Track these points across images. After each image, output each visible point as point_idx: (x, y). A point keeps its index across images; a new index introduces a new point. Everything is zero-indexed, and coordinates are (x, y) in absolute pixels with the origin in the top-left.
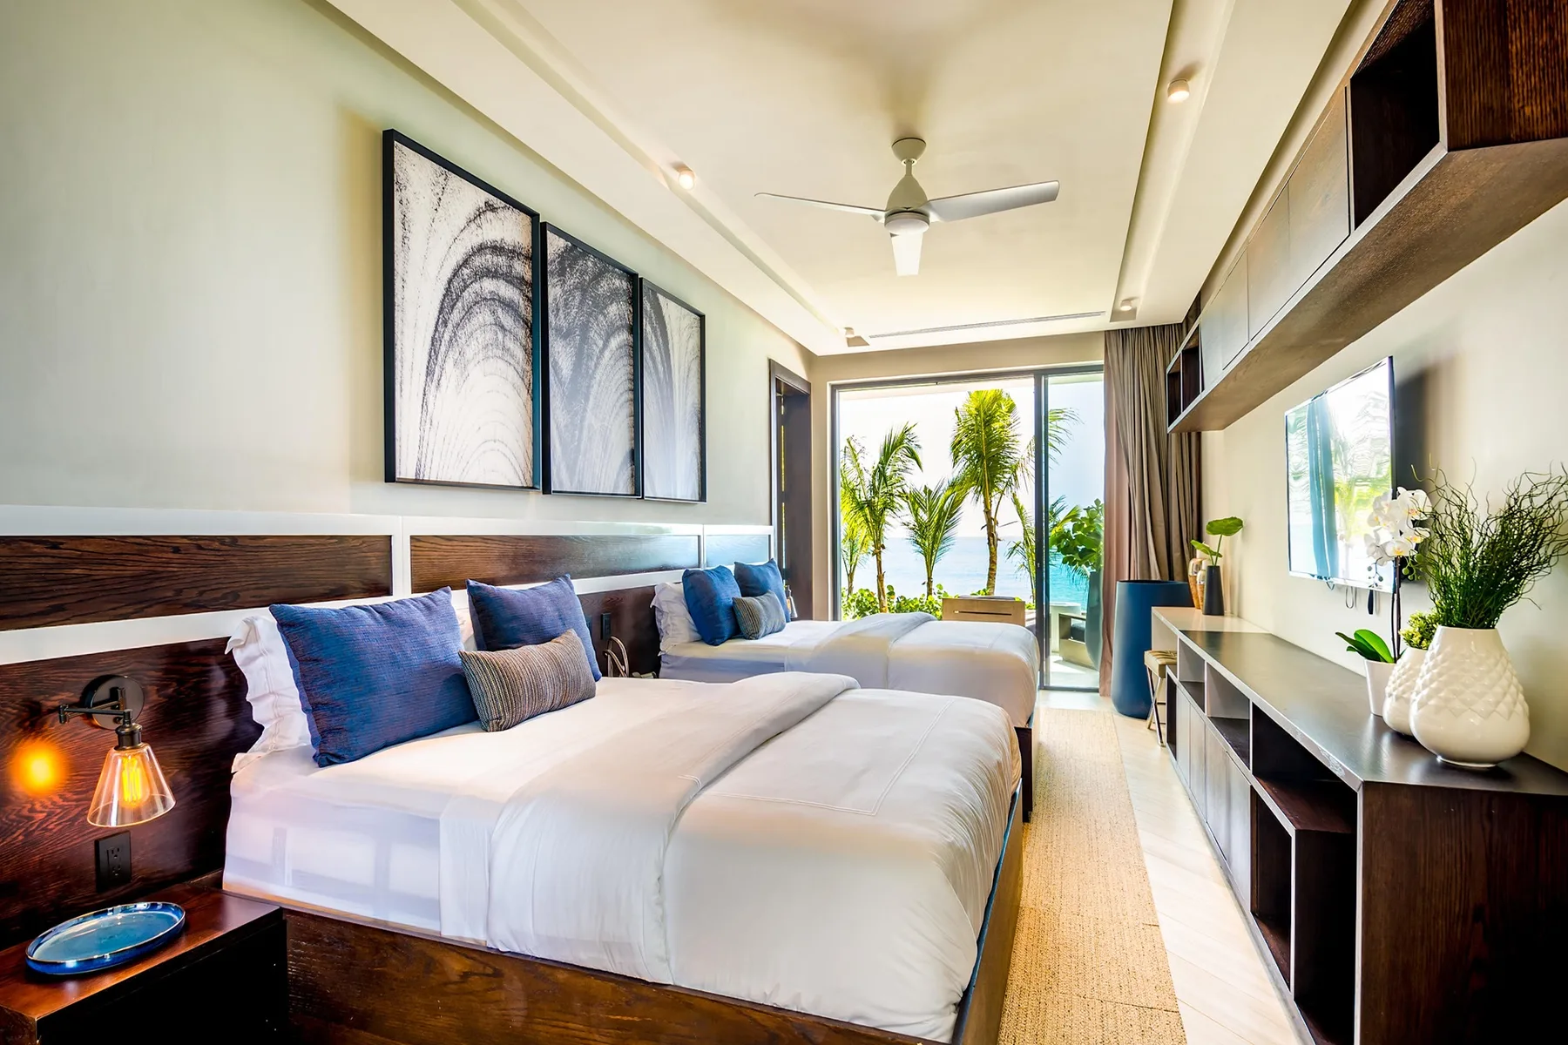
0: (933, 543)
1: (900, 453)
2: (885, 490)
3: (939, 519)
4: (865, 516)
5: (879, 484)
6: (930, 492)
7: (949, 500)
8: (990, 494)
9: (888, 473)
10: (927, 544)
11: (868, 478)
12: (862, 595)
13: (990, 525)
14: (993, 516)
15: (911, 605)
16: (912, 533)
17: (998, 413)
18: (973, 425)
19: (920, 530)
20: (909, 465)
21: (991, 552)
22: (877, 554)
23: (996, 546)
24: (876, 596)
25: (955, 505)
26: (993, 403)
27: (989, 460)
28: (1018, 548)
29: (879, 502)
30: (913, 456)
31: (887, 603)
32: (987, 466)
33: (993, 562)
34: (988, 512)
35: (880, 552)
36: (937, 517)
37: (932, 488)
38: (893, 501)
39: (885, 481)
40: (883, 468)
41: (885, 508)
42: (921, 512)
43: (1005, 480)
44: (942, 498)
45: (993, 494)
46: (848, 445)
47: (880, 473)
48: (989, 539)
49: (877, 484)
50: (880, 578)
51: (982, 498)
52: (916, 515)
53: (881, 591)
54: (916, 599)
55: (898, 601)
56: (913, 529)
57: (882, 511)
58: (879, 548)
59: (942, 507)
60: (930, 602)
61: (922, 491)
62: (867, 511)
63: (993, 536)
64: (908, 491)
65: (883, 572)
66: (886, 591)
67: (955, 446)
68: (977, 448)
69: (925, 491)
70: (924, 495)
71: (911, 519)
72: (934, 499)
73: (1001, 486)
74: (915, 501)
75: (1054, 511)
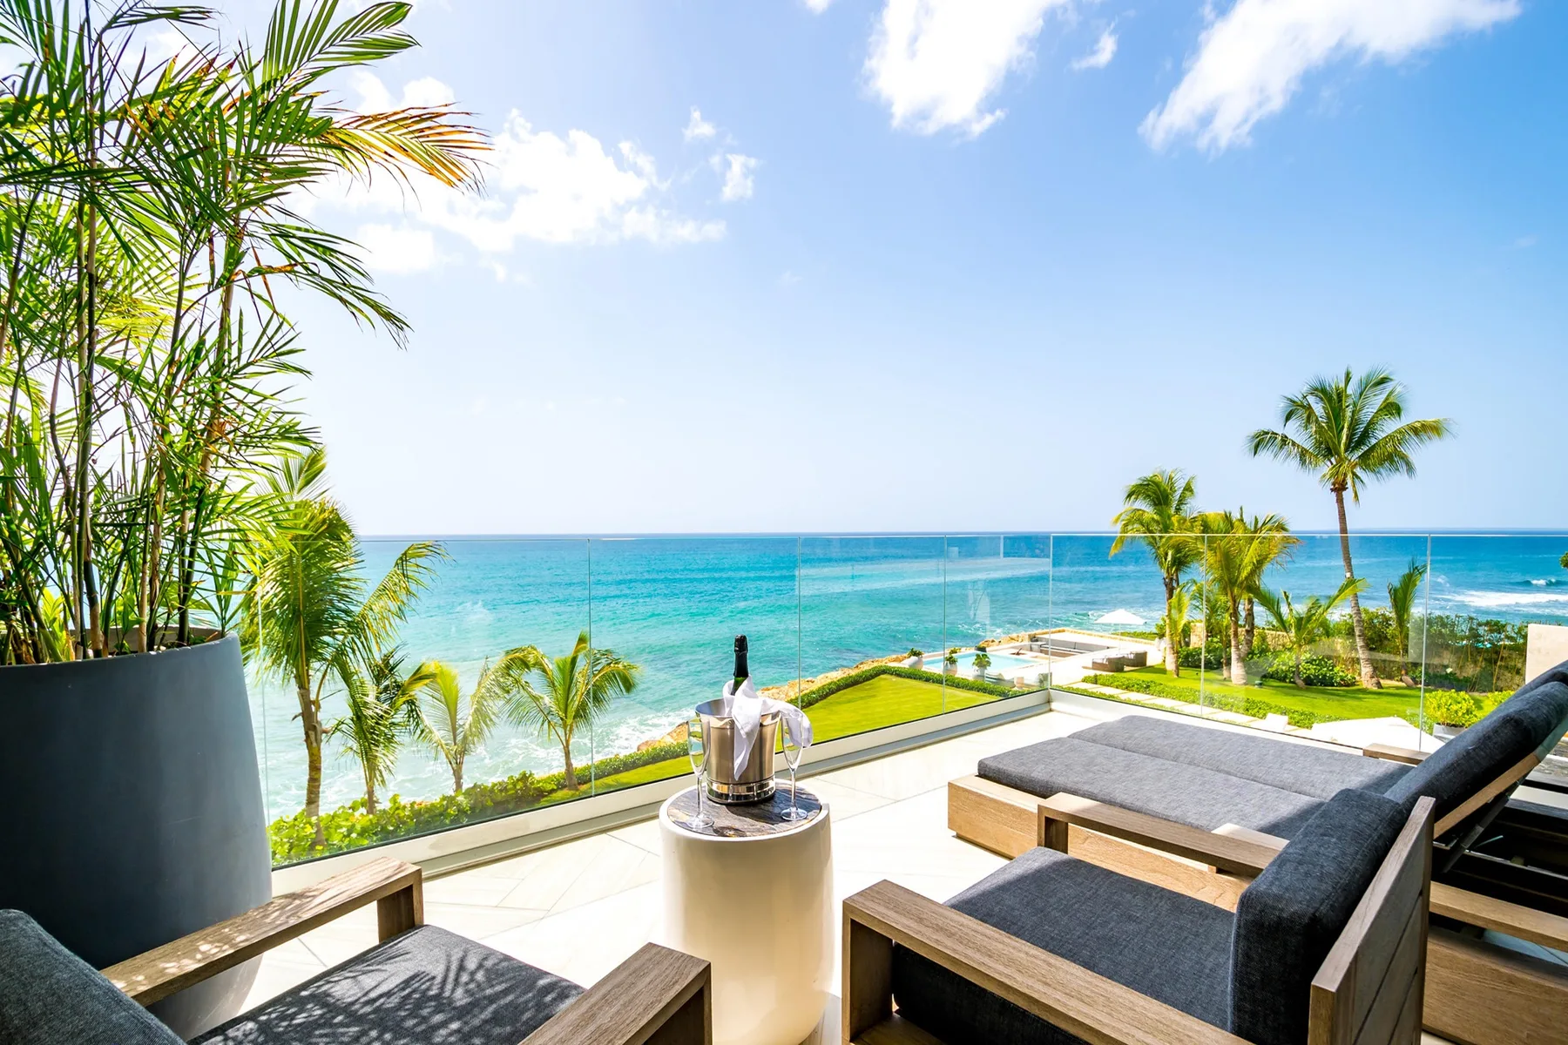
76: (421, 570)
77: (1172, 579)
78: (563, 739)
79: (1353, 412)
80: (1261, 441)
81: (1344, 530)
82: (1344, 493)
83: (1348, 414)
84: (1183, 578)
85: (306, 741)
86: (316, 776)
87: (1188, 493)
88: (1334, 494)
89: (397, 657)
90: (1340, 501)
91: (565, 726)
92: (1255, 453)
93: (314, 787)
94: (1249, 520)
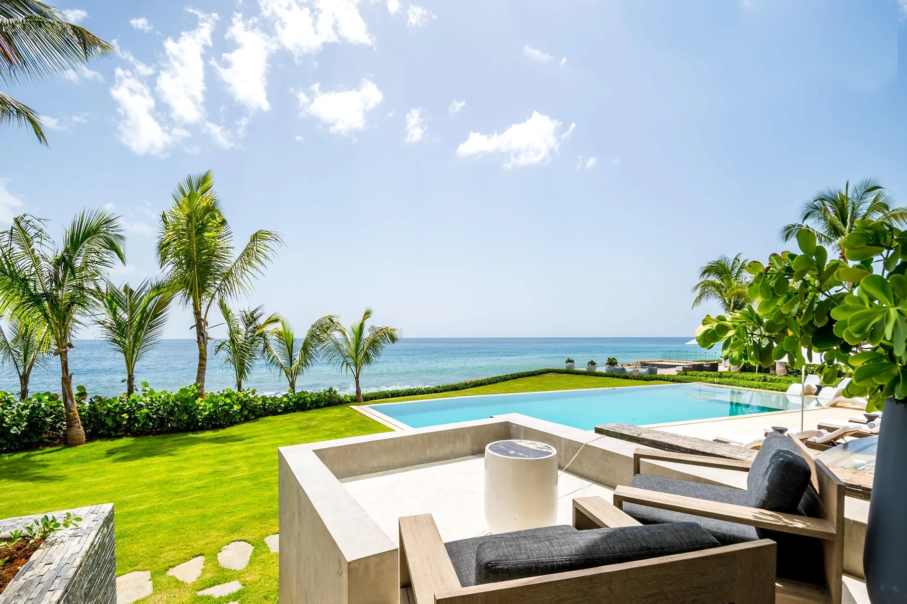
0: (135, 342)
1: (95, 244)
2: (74, 283)
3: (141, 319)
4: (43, 311)
5: (64, 276)
6: (131, 292)
7: (153, 302)
8: (200, 297)
9: (78, 263)
10: (127, 342)
11: (46, 267)
12: (40, 400)
13: (200, 325)
14: (203, 317)
15: (109, 405)
16: (109, 331)
17: (210, 224)
18: (184, 230)
19: (119, 329)
20: (107, 257)
21: (200, 350)
22: (63, 355)
23: (206, 344)
24: (61, 398)
25: (162, 305)
26: (205, 214)
27: (200, 265)
28: (224, 346)
29: (64, 294)
30: (113, 247)
31: (76, 404)
32: (198, 271)
33: (202, 358)
34: (197, 314)
35: (66, 352)
36: (139, 317)
37: (135, 287)
38: (84, 296)
39: (73, 273)
40: (71, 258)
41: (73, 303)
42: (120, 311)
43: (217, 286)
44: (146, 299)
45: (203, 297)
46: (16, 226)
47: (65, 262)
48: (198, 338)
49: (61, 276)
50: (66, 380)
51: (191, 300)
52: (115, 313)
53: (67, 394)
54: (115, 398)
55: (91, 402)
56: (110, 328)
57: (69, 306)
58: (63, 347)
59: (145, 308)
60: (134, 401)
61: (121, 290)
62: (46, 304)
63: (203, 335)
64: (104, 289)
65: (70, 373)
66: (75, 391)
67: (163, 248)
68: (187, 253)
69: (125, 291)
70: (124, 294)
71: (107, 317)
72: (136, 299)
73: (212, 290)
74: (113, 300)
75: (255, 316)
76: (267, 249)
78: (355, 374)
85: (198, 342)
86: (203, 363)
89: (258, 313)
91: (356, 365)
92: (786, 240)
93: (201, 369)
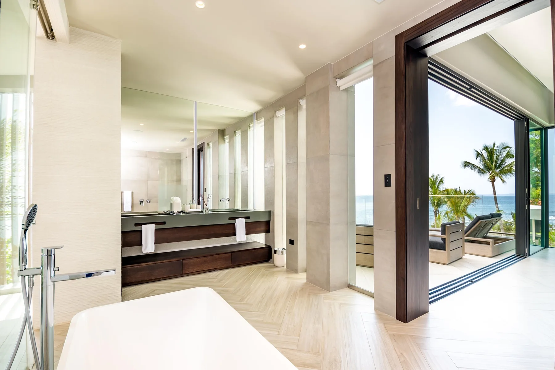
77: (436, 210)
79: (496, 157)
80: (466, 164)
81: (495, 194)
82: (494, 182)
83: (495, 157)
84: (440, 210)
87: (441, 183)
88: (491, 183)
90: (493, 185)
94: (462, 191)
